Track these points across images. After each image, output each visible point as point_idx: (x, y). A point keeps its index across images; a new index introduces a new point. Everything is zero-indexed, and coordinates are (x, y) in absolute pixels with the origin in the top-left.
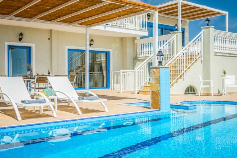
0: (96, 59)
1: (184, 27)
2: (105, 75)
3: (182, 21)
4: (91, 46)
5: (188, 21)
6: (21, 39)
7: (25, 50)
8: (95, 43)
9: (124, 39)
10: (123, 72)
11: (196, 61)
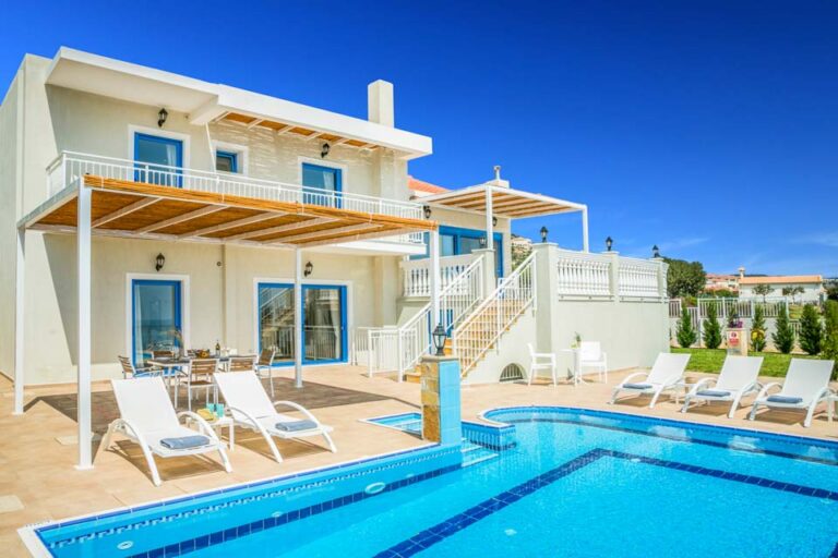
0: (318, 297)
1: (499, 230)
2: (337, 333)
3: (495, 219)
4: (308, 276)
5: (510, 219)
6: (161, 267)
7: (170, 288)
8: (315, 270)
9: (377, 260)
10: (372, 335)
11: (522, 313)
